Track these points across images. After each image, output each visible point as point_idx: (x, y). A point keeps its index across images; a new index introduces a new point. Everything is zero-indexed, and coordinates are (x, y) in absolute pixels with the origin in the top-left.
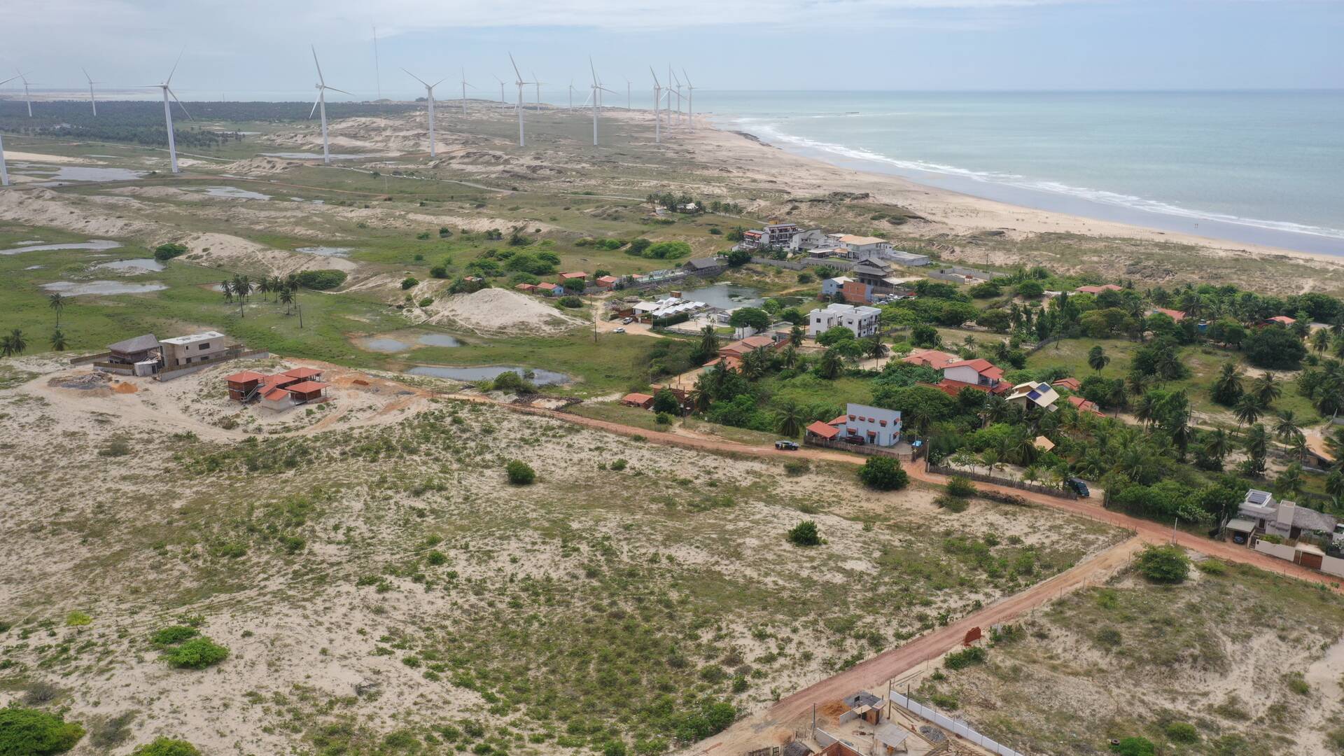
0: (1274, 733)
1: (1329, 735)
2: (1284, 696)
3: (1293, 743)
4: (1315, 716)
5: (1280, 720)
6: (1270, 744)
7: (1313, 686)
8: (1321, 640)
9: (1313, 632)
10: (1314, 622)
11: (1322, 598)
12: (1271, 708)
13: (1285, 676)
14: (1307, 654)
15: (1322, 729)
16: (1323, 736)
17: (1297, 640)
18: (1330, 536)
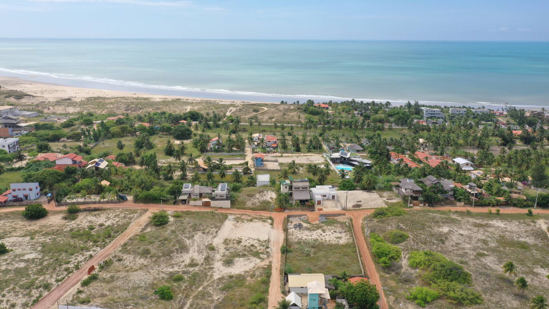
0: (207, 267)
1: (224, 261)
2: (208, 253)
3: (213, 268)
4: (218, 257)
5: (208, 262)
6: (207, 271)
7: (216, 246)
8: (215, 230)
9: (212, 228)
10: (212, 225)
11: (213, 216)
12: (205, 259)
13: (207, 246)
14: (212, 236)
15: (221, 260)
16: (222, 262)
17: (208, 232)
18: (211, 194)
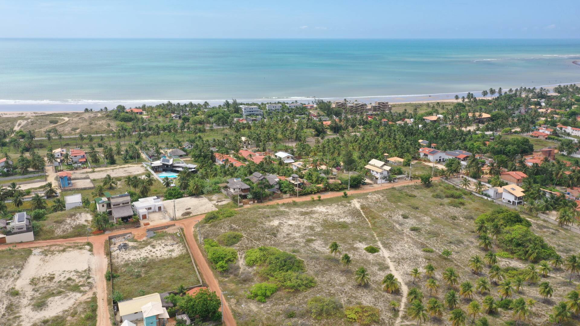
0: (11, 317)
1: (33, 305)
2: (10, 300)
3: (20, 316)
4: (25, 301)
5: (11, 311)
6: (11, 322)
7: (20, 290)
8: (16, 270)
9: (12, 269)
10: (11, 265)
11: (11, 254)
12: (6, 308)
13: (7, 292)
14: (13, 279)
15: (29, 305)
16: (31, 307)
17: (7, 275)
18: (5, 227)
